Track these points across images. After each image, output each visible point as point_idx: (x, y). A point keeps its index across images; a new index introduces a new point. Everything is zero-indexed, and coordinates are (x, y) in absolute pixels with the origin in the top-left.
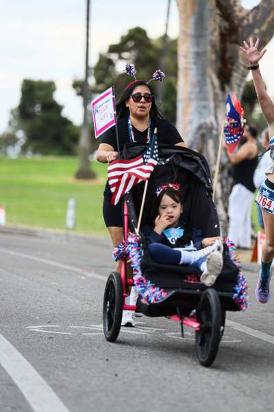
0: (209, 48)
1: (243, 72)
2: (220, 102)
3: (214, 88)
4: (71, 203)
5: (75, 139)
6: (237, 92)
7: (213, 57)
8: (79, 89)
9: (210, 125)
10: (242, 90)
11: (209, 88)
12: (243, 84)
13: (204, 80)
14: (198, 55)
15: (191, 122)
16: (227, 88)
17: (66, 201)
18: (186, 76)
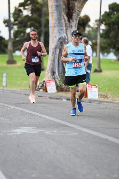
0: (62, 3)
1: (78, 13)
2: (68, 27)
3: (65, 21)
4: (5, 75)
5: (6, 46)
6: (75, 22)
7: (64, 7)
8: (6, 24)
9: (64, 38)
10: (77, 21)
11: (63, 21)
12: (78, 19)
13: (61, 18)
14: (57, 6)
15: (55, 36)
16: (71, 21)
17: (3, 74)
18: (52, 16)
